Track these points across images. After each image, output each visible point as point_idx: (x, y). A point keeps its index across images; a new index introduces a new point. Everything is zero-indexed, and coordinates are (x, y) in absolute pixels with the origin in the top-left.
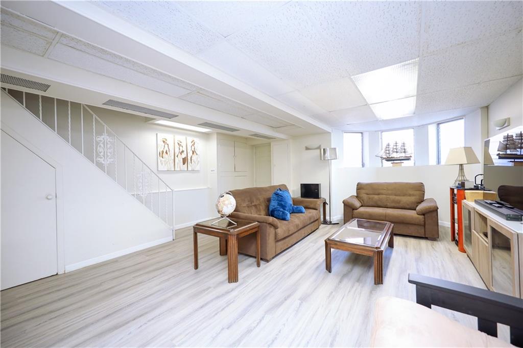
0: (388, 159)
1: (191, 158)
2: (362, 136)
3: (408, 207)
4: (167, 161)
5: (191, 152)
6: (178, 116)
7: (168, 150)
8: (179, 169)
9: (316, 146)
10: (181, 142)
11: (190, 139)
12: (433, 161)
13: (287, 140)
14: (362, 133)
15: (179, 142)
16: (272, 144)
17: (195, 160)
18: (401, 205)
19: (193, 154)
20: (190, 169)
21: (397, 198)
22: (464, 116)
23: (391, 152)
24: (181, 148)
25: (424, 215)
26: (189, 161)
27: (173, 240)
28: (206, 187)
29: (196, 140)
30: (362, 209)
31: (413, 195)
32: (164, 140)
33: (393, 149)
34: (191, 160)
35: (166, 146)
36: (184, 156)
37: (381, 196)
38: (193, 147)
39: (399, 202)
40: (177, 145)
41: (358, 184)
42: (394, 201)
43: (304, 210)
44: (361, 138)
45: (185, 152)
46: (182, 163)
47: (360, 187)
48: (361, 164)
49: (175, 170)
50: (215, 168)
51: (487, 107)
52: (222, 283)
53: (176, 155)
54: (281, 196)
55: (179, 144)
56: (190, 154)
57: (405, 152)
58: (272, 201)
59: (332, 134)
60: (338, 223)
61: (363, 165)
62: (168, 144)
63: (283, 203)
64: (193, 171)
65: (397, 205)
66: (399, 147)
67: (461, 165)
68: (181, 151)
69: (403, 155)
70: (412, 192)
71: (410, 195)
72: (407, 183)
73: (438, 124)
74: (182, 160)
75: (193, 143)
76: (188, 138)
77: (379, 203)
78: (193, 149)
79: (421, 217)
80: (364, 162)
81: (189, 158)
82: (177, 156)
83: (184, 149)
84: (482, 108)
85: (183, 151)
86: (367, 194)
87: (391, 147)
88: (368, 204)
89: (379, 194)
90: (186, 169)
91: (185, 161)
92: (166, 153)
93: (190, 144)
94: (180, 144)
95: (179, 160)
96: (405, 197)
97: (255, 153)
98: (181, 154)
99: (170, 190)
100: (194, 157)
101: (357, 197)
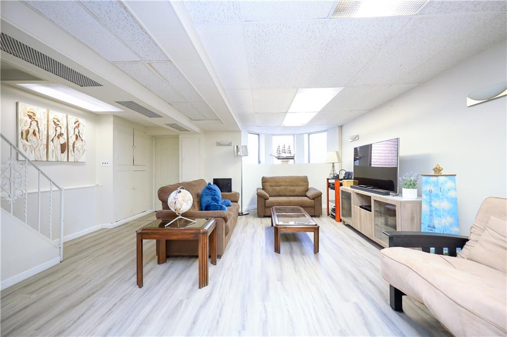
0: (279, 158)
1: (74, 144)
2: (259, 137)
3: (300, 194)
4: (35, 146)
5: (74, 138)
6: (100, 85)
7: (37, 129)
8: (54, 160)
9: (228, 143)
10: (58, 121)
11: (72, 119)
12: (306, 161)
13: (200, 134)
14: (258, 135)
15: (56, 121)
16: (180, 137)
17: (80, 148)
18: (295, 194)
19: (77, 139)
20: (71, 159)
21: (293, 188)
22: (327, 130)
23: (281, 152)
24: (58, 129)
25: (314, 199)
26: (71, 148)
27: (61, 262)
28: (93, 185)
29: (82, 121)
30: (271, 199)
31: (303, 186)
32: (32, 114)
33: (283, 150)
34: (74, 148)
35: (34, 123)
36: (63, 140)
37: (282, 187)
38: (77, 130)
39: (294, 191)
40: (52, 125)
41: (263, 178)
42: (290, 191)
43: (231, 203)
44: (257, 139)
45: (65, 136)
46: (60, 151)
47: (264, 181)
48: (258, 161)
49: (47, 161)
50: (110, 159)
51: (341, 126)
52: (191, 291)
53: (50, 139)
54: (215, 190)
55: (55, 123)
56: (72, 139)
57: (290, 153)
58: (204, 196)
59: (242, 133)
60: (248, 214)
61: (259, 162)
62: (37, 122)
63: (216, 197)
64: (76, 162)
65: (293, 194)
66: (286, 149)
67: (333, 163)
68: (58, 133)
69: (289, 155)
70: (302, 183)
71: (301, 186)
72: (298, 177)
73: (309, 134)
74: (59, 147)
75: (77, 124)
76: (69, 117)
77: (281, 193)
78: (77, 133)
79: (312, 201)
80: (260, 159)
81: (71, 145)
82: (52, 140)
83: (64, 131)
84: (339, 126)
85: (61, 134)
86: (271, 186)
87: (281, 148)
88: (272, 195)
89: (280, 186)
90: (66, 160)
91: (64, 148)
92: (34, 133)
93: (72, 126)
94: (58, 123)
95: (55, 146)
96: (298, 187)
97: (155, 144)
98: (59, 138)
99: (57, 189)
100: (78, 144)
101: (263, 189)
